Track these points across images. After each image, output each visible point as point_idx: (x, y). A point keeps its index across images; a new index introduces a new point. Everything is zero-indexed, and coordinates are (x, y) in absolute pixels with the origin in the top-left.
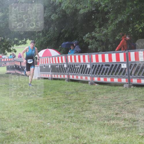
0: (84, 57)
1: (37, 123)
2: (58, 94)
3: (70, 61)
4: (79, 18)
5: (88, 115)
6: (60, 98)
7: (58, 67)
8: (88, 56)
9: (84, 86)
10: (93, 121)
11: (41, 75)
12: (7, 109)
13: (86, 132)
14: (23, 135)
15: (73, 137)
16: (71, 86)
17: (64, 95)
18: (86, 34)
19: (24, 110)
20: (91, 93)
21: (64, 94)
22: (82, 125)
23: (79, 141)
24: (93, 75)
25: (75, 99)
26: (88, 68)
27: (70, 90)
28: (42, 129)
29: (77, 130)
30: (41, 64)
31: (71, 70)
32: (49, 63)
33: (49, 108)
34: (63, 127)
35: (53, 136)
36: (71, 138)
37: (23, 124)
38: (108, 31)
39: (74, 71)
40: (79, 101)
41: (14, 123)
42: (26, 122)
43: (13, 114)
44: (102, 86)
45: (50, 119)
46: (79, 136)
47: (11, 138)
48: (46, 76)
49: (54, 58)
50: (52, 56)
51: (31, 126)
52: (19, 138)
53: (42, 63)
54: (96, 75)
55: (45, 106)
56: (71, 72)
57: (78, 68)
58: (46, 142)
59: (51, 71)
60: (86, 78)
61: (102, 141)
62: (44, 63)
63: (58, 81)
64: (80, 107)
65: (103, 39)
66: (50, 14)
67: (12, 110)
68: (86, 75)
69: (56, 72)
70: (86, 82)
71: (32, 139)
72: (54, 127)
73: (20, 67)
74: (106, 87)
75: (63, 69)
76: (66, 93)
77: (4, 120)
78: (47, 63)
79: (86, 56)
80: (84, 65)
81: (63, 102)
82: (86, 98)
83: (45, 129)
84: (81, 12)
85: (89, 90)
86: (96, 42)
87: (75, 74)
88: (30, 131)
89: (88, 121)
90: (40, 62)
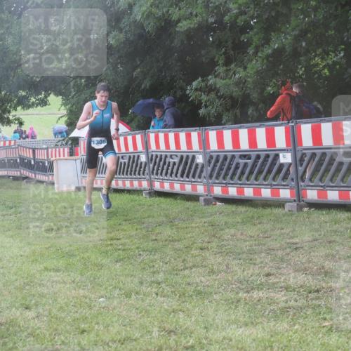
0: (188, 137)
1: (73, 298)
2: (125, 228)
3: (153, 147)
4: (176, 41)
5: (198, 278)
6: (131, 236)
7: (126, 161)
8: (199, 135)
9: (188, 209)
10: (211, 293)
11: (83, 180)
13: (193, 319)
14: (39, 328)
15: (162, 331)
16: (156, 206)
18: (194, 81)
19: (41, 266)
20: (206, 224)
21: (139, 227)
22: (183, 302)
23: (176, 342)
24: (210, 181)
25: (166, 241)
26: (197, 165)
27: (153, 217)
28: (87, 312)
29: (170, 314)
30: (82, 153)
31: (158, 169)
33: (104, 261)
34: (137, 307)
35: (113, 330)
36: (155, 333)
37: (39, 300)
38: (248, 73)
39: (164, 171)
40: (176, 244)
41: (17, 298)
42: (48, 296)
43: (15, 277)
44: (232, 208)
45: (106, 288)
46: (176, 329)
47: (10, 335)
48: (96, 183)
51: (59, 305)
52: (29, 334)
54: (217, 181)
55: (93, 257)
56: (157, 174)
57: (174, 163)
60: (194, 188)
61: (231, 340)
63: (126, 196)
64: (178, 260)
65: (234, 94)
67: (13, 266)
68: (193, 180)
69: (120, 174)
70: (193, 198)
71: (62, 338)
72: (114, 308)
73: (33, 163)
74: (241, 209)
75: (137, 166)
76: (145, 225)
79: (194, 135)
80: (188, 157)
81: (137, 245)
82: (193, 237)
83: (94, 311)
84: (181, 27)
85: (200, 218)
86: (217, 101)
87: (166, 178)
88: (57, 318)
89: (199, 293)
90: (80, 150)
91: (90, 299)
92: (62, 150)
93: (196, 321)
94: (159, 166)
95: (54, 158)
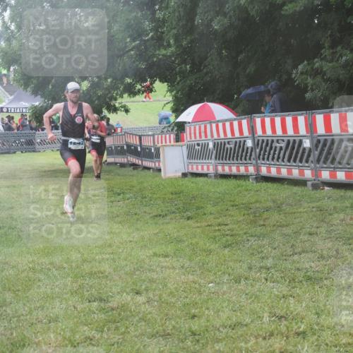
0: (295, 121)
1: (183, 283)
2: (233, 213)
3: (259, 132)
4: (281, 24)
5: (308, 263)
6: (239, 222)
7: (232, 146)
8: (305, 118)
9: (296, 194)
10: (321, 278)
11: (190, 166)
12: (109, 250)
13: (304, 305)
14: (150, 313)
15: (273, 317)
16: (263, 192)
18: (300, 64)
19: (151, 252)
20: (314, 209)
21: (246, 212)
22: (293, 288)
23: (288, 328)
24: (318, 166)
25: (274, 225)
26: (304, 149)
27: (261, 202)
28: (196, 297)
29: (280, 299)
30: (189, 139)
31: (264, 154)
32: (209, 137)
33: (212, 247)
34: (247, 292)
35: (224, 316)
36: (266, 319)
37: (149, 285)
39: (271, 156)
40: (284, 229)
41: (127, 283)
42: (158, 281)
43: (125, 263)
44: (341, 192)
45: (215, 274)
46: (287, 314)
47: (122, 319)
48: (202, 169)
49: (220, 125)
50: (217, 119)
51: (169, 291)
52: (140, 319)
53: (193, 139)
54: (325, 166)
55: (201, 243)
56: (263, 159)
57: (281, 148)
58: (207, 330)
59: (213, 157)
60: (302, 173)
62: (198, 138)
63: (233, 182)
64: (287, 245)
65: (341, 77)
66: (209, 17)
67: (123, 252)
68: (300, 165)
69: (226, 160)
70: (301, 183)
71: (173, 322)
72: (224, 293)
73: (139, 149)
74: (350, 193)
75: (243, 151)
76: (252, 210)
77: (103, 277)
78: (203, 138)
79: (301, 120)
80: (294, 141)
81: (245, 231)
82: (301, 222)
83: (204, 297)
84: (286, 10)
85: (308, 203)
86: (324, 84)
87: (273, 163)
88: (167, 303)
89: (309, 279)
90: (186, 135)
92: (168, 136)
93: (307, 306)
94: (265, 151)
95: (160, 144)
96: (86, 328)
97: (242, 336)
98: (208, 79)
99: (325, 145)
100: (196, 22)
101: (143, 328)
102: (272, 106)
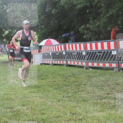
0: (80, 45)
1: (40, 102)
2: (58, 78)
3: (68, 49)
4: (75, 12)
5: (83, 95)
6: (60, 81)
7: (58, 54)
8: (84, 45)
9: (80, 71)
10: (88, 100)
11: (43, 61)
12: (14, 90)
13: (82, 109)
14: (28, 113)
15: (71, 114)
16: (69, 70)
17: (63, 78)
18: (82, 26)
19: (29, 91)
20: (86, 76)
22: (78, 104)
23: (76, 117)
24: (88, 61)
25: (72, 82)
26: (83, 55)
27: (68, 74)
28: (45, 107)
29: (74, 108)
30: (43, 51)
31: (69, 57)
32: (50, 51)
33: (50, 89)
34: (62, 105)
36: (68, 114)
37: (28, 103)
38: (101, 23)
39: (72, 58)
40: (76, 83)
41: (20, 102)
42: (31, 101)
43: (19, 95)
44: (95, 70)
46: (76, 113)
47: (18, 115)
48: (48, 62)
49: (54, 47)
50: (53, 44)
51: (35, 105)
52: (24, 115)
53: (45, 51)
54: (90, 61)
55: (47, 88)
56: (69, 59)
57: (75, 55)
58: (48, 118)
59: (51, 58)
60: (82, 63)
61: (95, 117)
62: (46, 51)
63: (58, 67)
64: (76, 88)
65: (96, 30)
66: (51, 9)
67: (19, 91)
68: (82, 61)
69: (56, 59)
70: (82, 67)
71: (36, 116)
72: (54, 106)
74: (99, 71)
75: (62, 56)
76: (65, 77)
77: (12, 100)
78: (48, 51)
79: (82, 45)
80: (80, 52)
81: (62, 84)
82: (82, 81)
83: (47, 107)
84: (77, 7)
85: (84, 74)
86: (90, 33)
87: (72, 60)
88: (34, 109)
89: (84, 100)
90: (42, 50)
91: (45, 102)
92: (36, 50)
93: (83, 110)
95: (33, 53)
96: (5, 118)
97: (60, 120)
98: (50, 31)
99: (90, 54)
100: (46, 11)
101: (25, 118)
102: (72, 40)
